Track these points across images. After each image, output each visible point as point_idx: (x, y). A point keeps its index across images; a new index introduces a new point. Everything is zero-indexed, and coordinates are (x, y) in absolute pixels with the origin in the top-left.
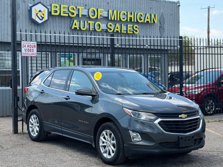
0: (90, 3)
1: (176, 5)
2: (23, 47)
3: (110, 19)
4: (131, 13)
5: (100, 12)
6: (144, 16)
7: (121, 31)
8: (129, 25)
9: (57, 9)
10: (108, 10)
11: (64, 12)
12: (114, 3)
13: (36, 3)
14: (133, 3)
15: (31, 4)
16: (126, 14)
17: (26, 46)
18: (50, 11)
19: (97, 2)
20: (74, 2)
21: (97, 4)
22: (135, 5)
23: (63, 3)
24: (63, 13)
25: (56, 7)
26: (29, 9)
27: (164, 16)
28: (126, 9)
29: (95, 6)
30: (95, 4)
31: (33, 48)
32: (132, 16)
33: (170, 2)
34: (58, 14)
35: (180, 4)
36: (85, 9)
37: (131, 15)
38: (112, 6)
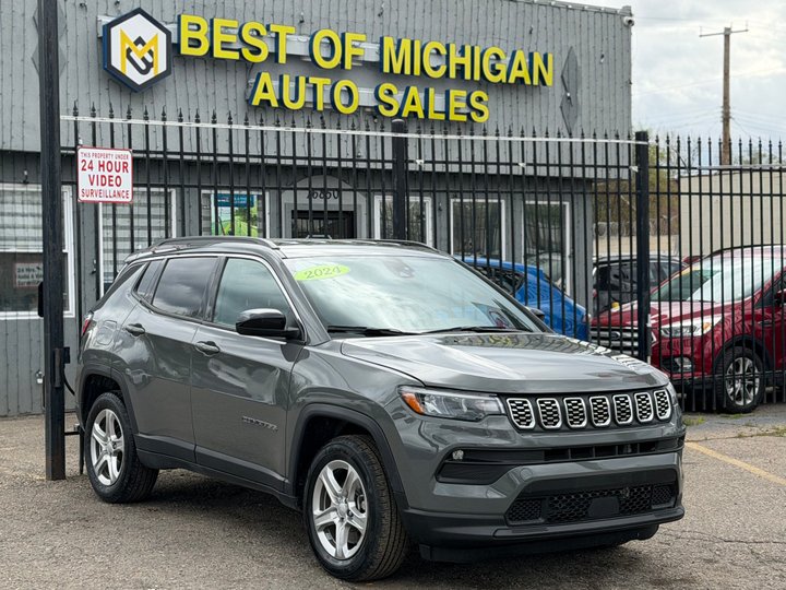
0: (316, 13)
1: (619, 23)
2: (83, 169)
3: (386, 69)
4: (463, 48)
5: (354, 46)
6: (509, 59)
7: (426, 112)
8: (453, 93)
9: (202, 35)
10: (382, 39)
11: (226, 46)
12: (403, 13)
13: (124, 13)
14: (467, 13)
15: (107, 15)
16: (443, 52)
17: (96, 165)
18: (174, 40)
19: (342, 10)
20: (259, 9)
21: (342, 17)
22: (474, 22)
23: (220, 14)
24: (223, 49)
25: (195, 27)
26: (101, 35)
27: (579, 60)
28: (443, 36)
29: (333, 24)
30: (334, 17)
31: (120, 174)
32: (466, 61)
33: (598, 11)
34: (202, 51)
35: (633, 19)
36: (300, 35)
37: (463, 55)
38: (393, 25)
